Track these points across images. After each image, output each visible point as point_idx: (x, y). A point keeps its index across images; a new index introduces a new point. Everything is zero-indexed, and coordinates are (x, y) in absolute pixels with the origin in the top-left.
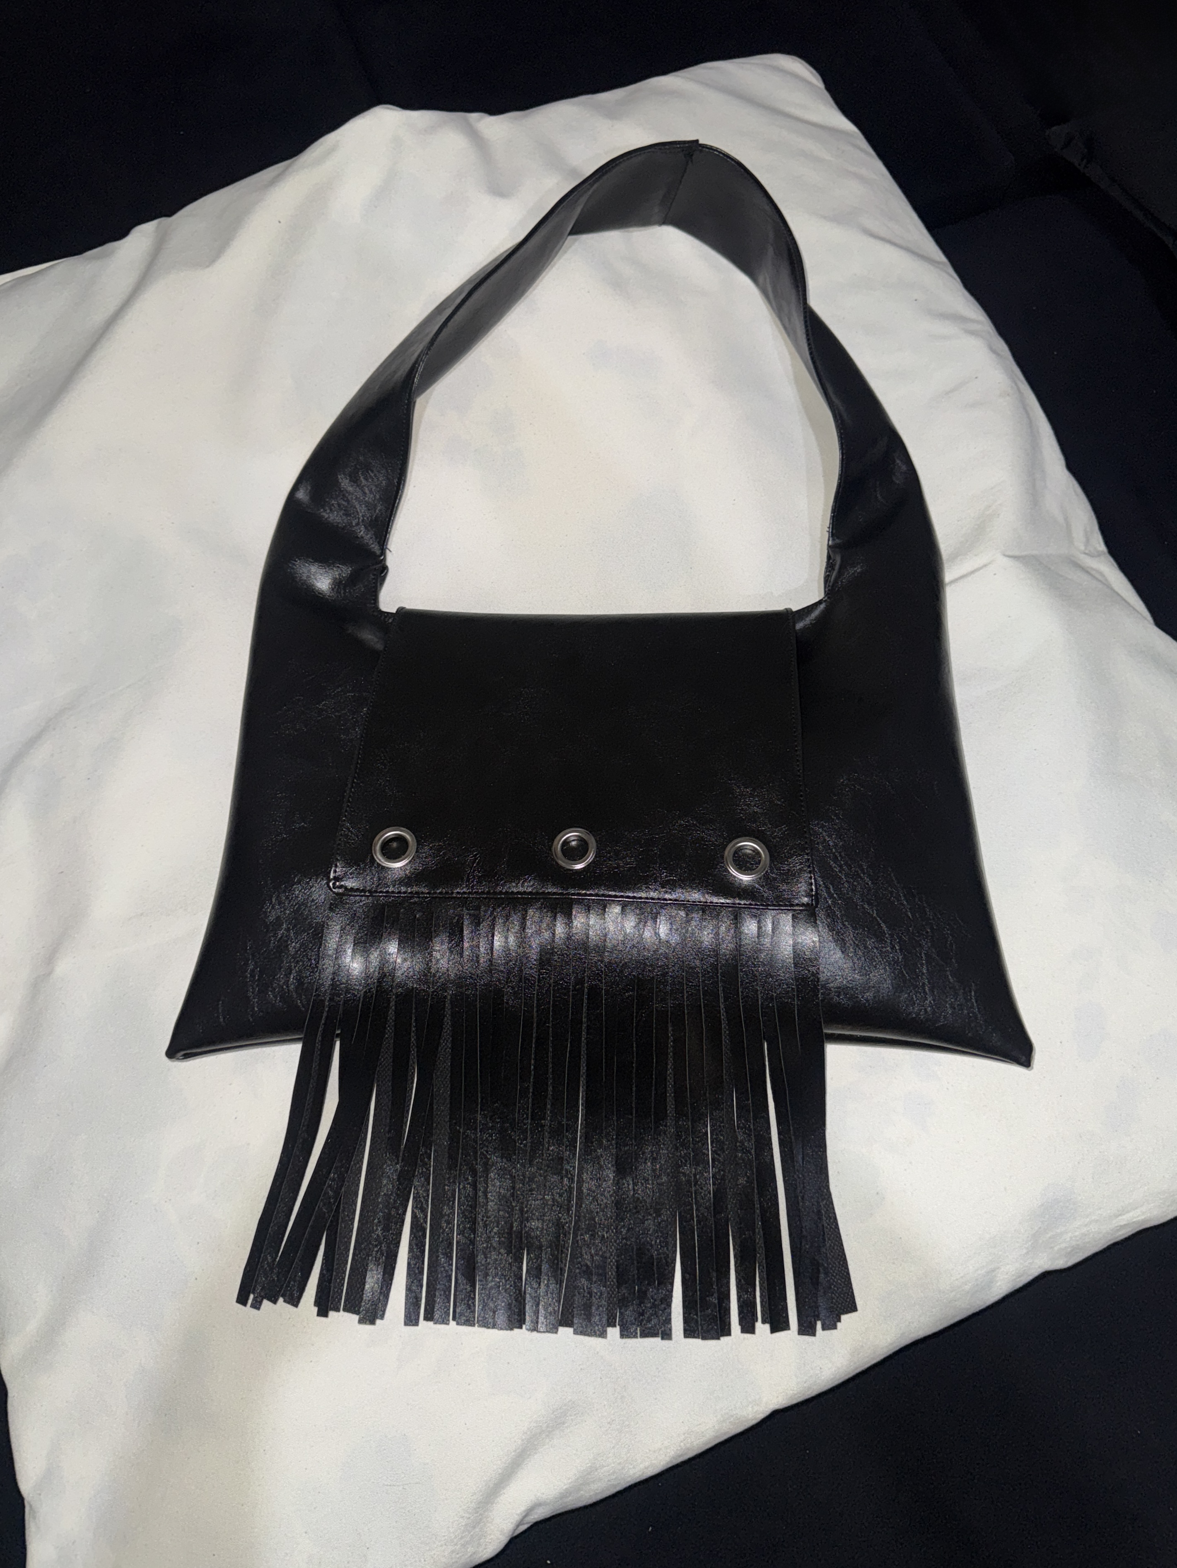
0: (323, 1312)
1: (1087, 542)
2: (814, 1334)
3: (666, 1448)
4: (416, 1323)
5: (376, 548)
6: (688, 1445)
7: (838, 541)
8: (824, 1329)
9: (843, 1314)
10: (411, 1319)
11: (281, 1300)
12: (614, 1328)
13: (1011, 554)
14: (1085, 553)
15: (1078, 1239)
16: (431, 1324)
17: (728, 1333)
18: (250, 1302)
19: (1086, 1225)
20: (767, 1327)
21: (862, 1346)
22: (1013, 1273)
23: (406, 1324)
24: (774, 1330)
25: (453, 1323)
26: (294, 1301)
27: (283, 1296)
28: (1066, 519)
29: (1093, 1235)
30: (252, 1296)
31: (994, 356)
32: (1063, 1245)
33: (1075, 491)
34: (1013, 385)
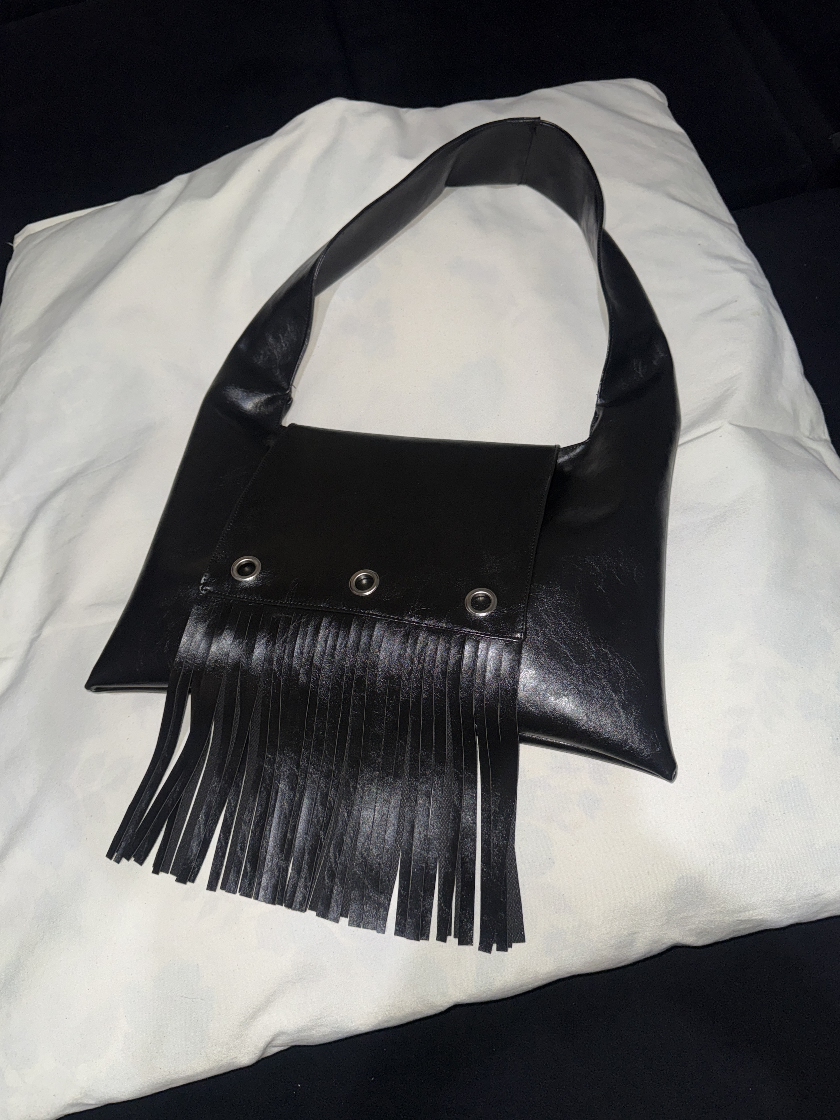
0: (156, 871)
1: (813, 429)
2: (490, 952)
3: (376, 1013)
4: (215, 890)
5: (284, 384)
6: (392, 1015)
7: (603, 402)
8: (498, 949)
9: (514, 942)
10: (212, 886)
11: (133, 859)
12: (346, 919)
13: (738, 424)
14: (808, 437)
15: (705, 923)
16: (223, 892)
17: (427, 938)
18: (114, 857)
19: (712, 914)
20: (457, 940)
21: (527, 969)
22: (650, 938)
23: (207, 889)
24: (460, 943)
25: (238, 894)
26: (141, 861)
27: (134, 857)
28: (795, 410)
29: (718, 923)
30: (116, 854)
31: (752, 287)
32: (693, 927)
33: (806, 392)
34: (765, 309)
